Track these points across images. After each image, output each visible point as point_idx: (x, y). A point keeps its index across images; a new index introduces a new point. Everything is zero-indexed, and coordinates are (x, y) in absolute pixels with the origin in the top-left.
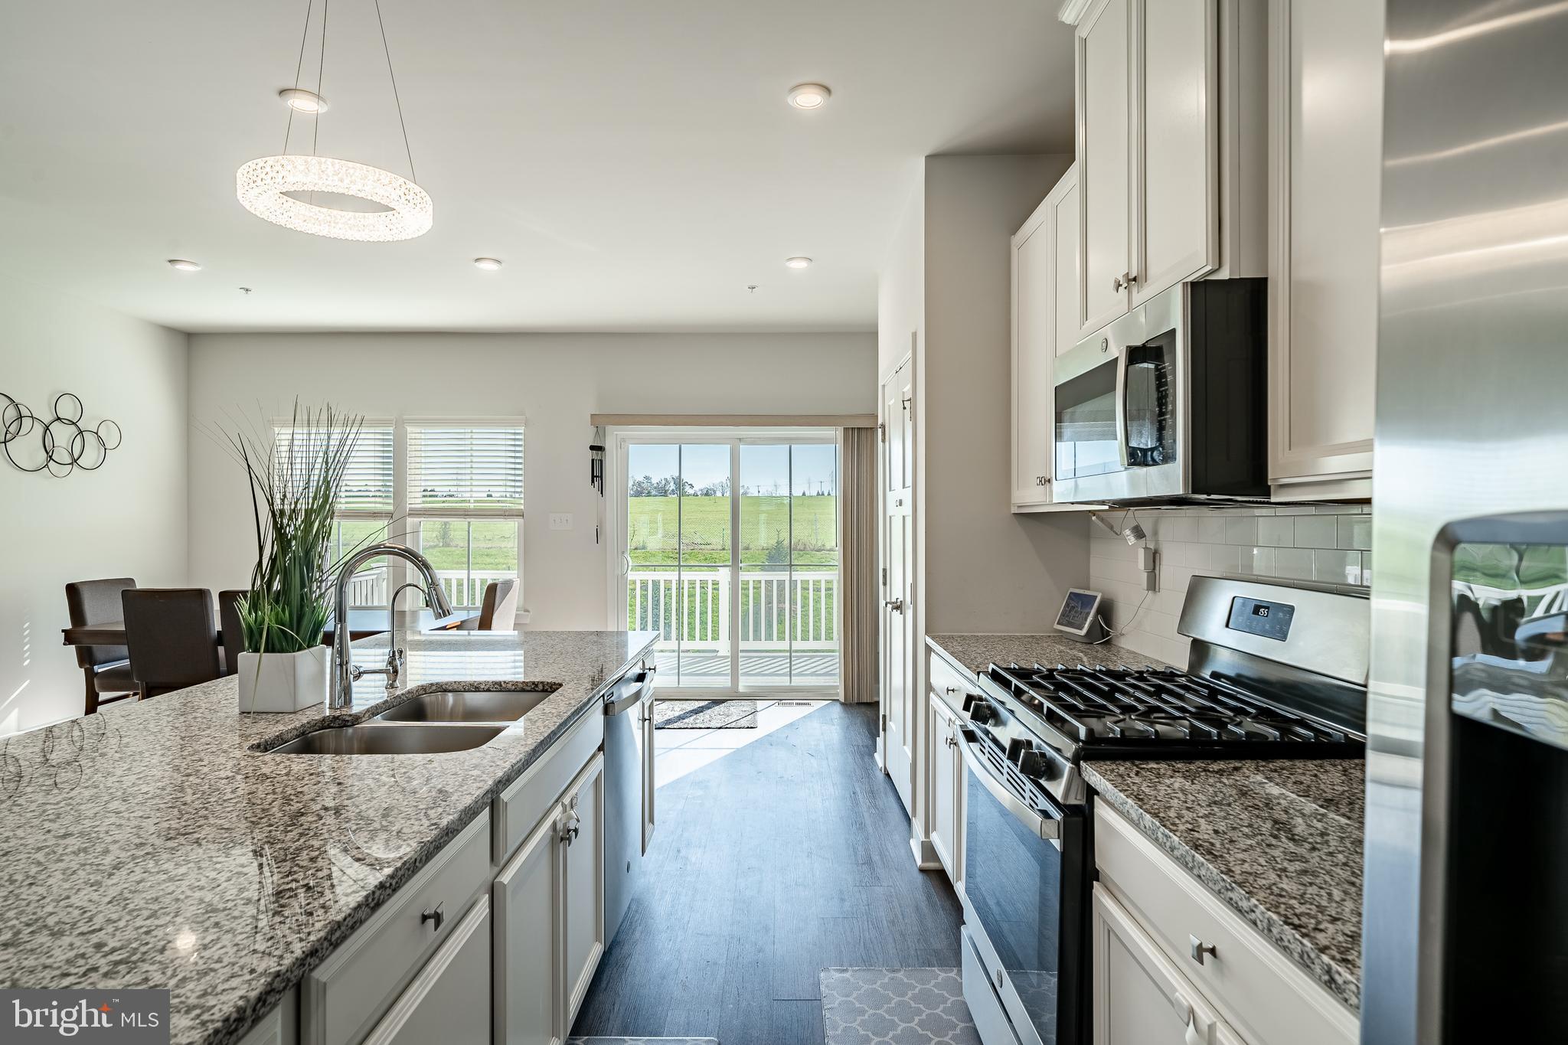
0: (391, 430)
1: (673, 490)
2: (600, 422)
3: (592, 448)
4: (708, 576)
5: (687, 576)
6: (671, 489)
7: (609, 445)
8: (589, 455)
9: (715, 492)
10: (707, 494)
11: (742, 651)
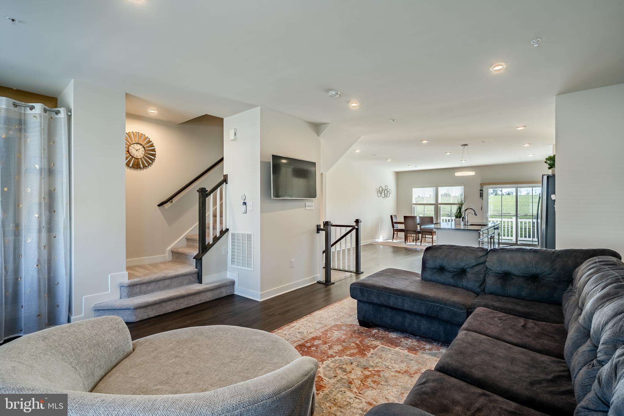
0: (435, 188)
1: (492, 193)
2: (482, 185)
3: (480, 190)
4: (510, 220)
5: (504, 220)
6: (491, 192)
7: (484, 189)
8: (479, 192)
9: (512, 193)
10: (509, 194)
11: (519, 240)
